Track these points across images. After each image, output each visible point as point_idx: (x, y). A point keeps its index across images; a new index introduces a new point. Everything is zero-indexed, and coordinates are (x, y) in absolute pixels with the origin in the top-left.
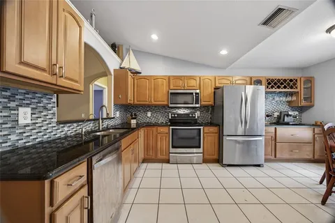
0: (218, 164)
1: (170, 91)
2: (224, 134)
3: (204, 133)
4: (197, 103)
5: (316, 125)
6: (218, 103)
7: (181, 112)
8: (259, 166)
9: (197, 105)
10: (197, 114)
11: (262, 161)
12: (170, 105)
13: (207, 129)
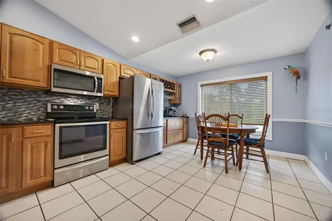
0: (126, 164)
1: (54, 66)
2: (135, 128)
3: (110, 129)
4: (99, 90)
5: (183, 116)
6: (125, 94)
7: (70, 102)
8: (159, 154)
9: (99, 94)
10: (96, 107)
11: (161, 149)
12: (54, 89)
13: (114, 124)
